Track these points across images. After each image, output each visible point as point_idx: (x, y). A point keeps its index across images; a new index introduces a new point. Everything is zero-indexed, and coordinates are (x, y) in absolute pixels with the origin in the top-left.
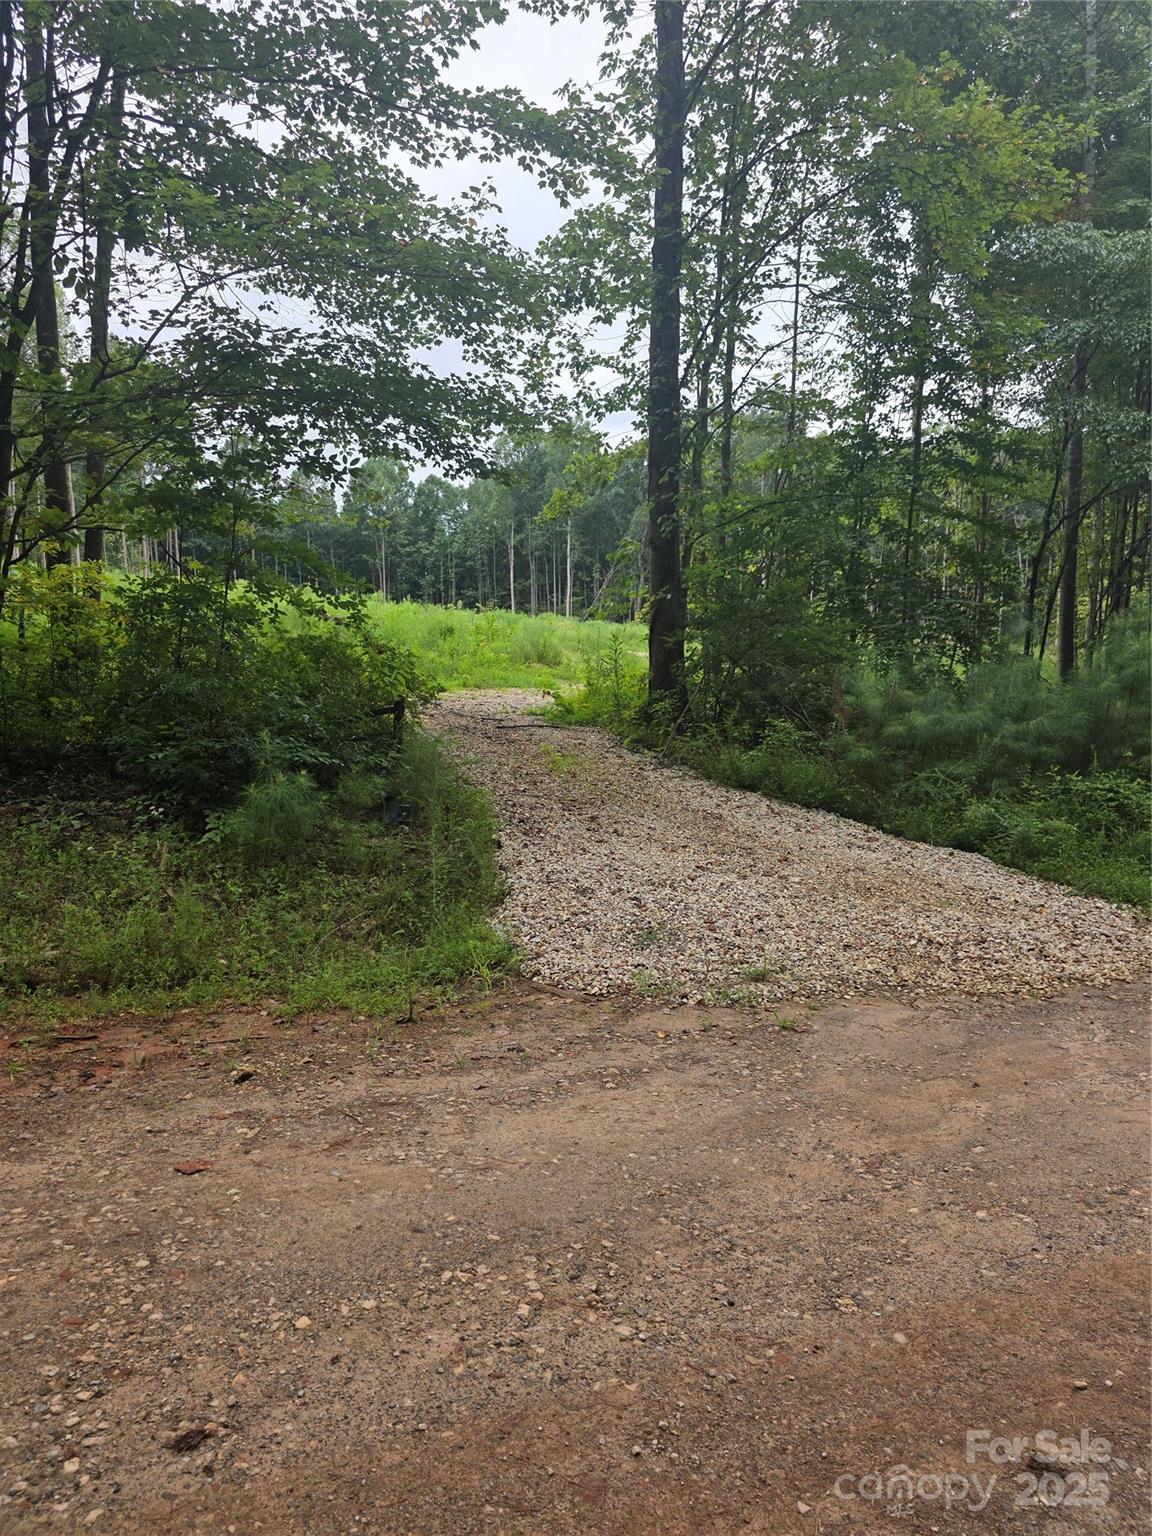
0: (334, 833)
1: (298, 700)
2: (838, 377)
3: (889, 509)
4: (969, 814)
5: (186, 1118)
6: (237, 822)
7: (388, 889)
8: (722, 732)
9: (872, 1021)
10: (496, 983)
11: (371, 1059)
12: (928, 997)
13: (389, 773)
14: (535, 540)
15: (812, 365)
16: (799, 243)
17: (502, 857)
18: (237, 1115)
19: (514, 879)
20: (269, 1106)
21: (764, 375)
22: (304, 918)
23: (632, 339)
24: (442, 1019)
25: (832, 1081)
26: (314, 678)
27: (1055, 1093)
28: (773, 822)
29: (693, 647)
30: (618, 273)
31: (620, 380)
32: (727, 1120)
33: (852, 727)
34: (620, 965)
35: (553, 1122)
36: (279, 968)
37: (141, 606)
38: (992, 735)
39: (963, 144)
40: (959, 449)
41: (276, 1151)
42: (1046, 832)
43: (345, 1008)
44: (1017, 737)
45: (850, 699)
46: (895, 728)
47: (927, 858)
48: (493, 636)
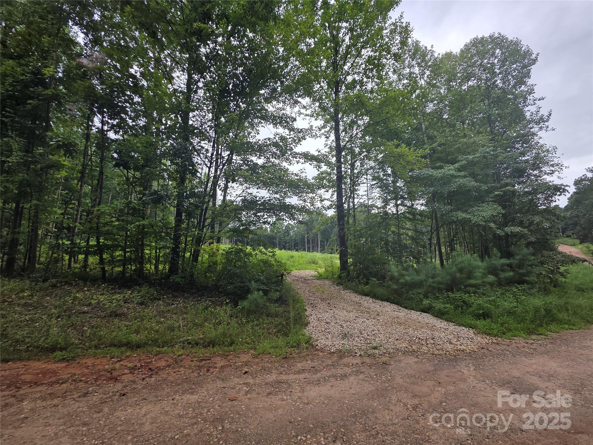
0: (267, 306)
1: (260, 274)
2: (378, 201)
3: (393, 228)
4: (424, 303)
5: (231, 384)
6: (245, 304)
7: (279, 321)
8: (359, 281)
9: (407, 362)
10: (307, 348)
11: (276, 369)
12: (421, 355)
13: (280, 291)
14: (311, 236)
15: (372, 198)
16: (367, 175)
17: (307, 313)
18: (244, 383)
19: (311, 319)
20: (251, 381)
21: (362, 201)
22: (260, 328)
23: (332, 195)
24: (294, 358)
25: (399, 380)
26: (263, 269)
27: (462, 386)
28: (374, 305)
29: (350, 260)
30: (329, 182)
31: (330, 203)
32: (371, 392)
33: (391, 280)
34: (338, 344)
35: (325, 390)
36: (254, 342)
37: (228, 253)
38: (427, 282)
39: (400, 156)
40: (408, 215)
41: (254, 395)
42: (445, 308)
43: (270, 353)
44: (433, 282)
45: (390, 273)
46: (402, 280)
47: (415, 315)
48: (302, 257)
